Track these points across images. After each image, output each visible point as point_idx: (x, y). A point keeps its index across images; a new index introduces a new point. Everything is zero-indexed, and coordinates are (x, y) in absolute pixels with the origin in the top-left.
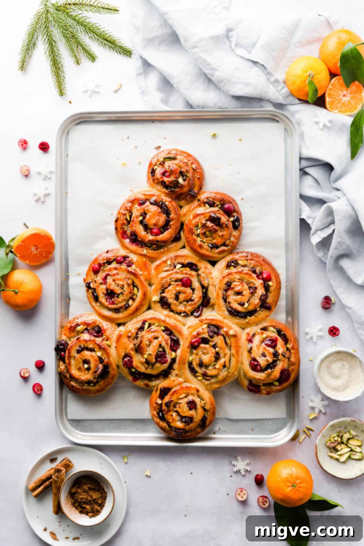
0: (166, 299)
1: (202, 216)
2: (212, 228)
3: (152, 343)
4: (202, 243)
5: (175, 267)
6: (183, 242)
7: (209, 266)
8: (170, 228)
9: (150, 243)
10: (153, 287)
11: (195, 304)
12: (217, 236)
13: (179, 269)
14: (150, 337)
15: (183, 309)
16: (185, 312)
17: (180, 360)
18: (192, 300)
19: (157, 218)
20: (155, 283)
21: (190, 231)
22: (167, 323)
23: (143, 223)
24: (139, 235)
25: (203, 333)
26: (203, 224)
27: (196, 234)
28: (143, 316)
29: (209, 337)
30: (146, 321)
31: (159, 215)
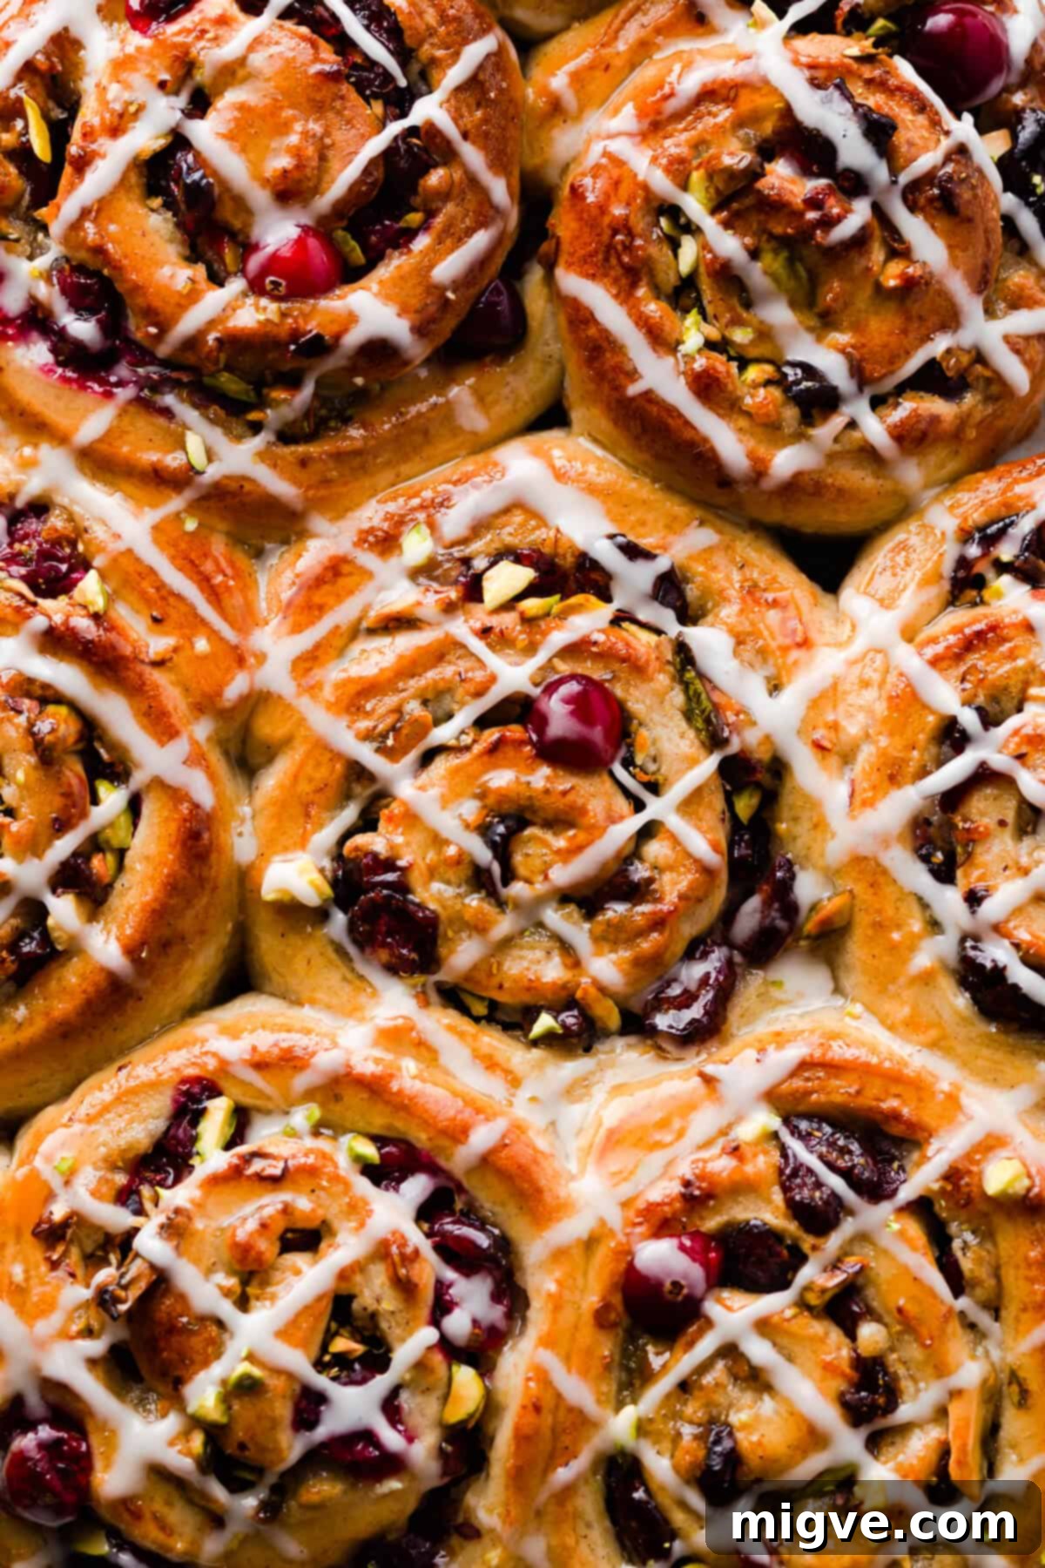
0: (390, 877)
1: (724, 114)
2: (812, 215)
3: (265, 1283)
4: (719, 361)
5: (473, 591)
6: (547, 361)
7: (790, 581)
8: (425, 227)
9: (247, 360)
10: (272, 780)
11: (658, 923)
12: (863, 297)
13: (510, 605)
14: (246, 1228)
15: (552, 971)
16: (566, 1000)
17: (523, 1439)
18: (636, 892)
19: (305, 134)
20: (287, 742)
21: (610, 248)
22: (404, 1105)
23: (178, 178)
24: (137, 288)
25: (741, 1188)
26: (731, 174)
27: (670, 280)
28: (186, 1044)
29: (791, 1227)
30: (214, 1091)
31: (318, 108)
